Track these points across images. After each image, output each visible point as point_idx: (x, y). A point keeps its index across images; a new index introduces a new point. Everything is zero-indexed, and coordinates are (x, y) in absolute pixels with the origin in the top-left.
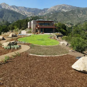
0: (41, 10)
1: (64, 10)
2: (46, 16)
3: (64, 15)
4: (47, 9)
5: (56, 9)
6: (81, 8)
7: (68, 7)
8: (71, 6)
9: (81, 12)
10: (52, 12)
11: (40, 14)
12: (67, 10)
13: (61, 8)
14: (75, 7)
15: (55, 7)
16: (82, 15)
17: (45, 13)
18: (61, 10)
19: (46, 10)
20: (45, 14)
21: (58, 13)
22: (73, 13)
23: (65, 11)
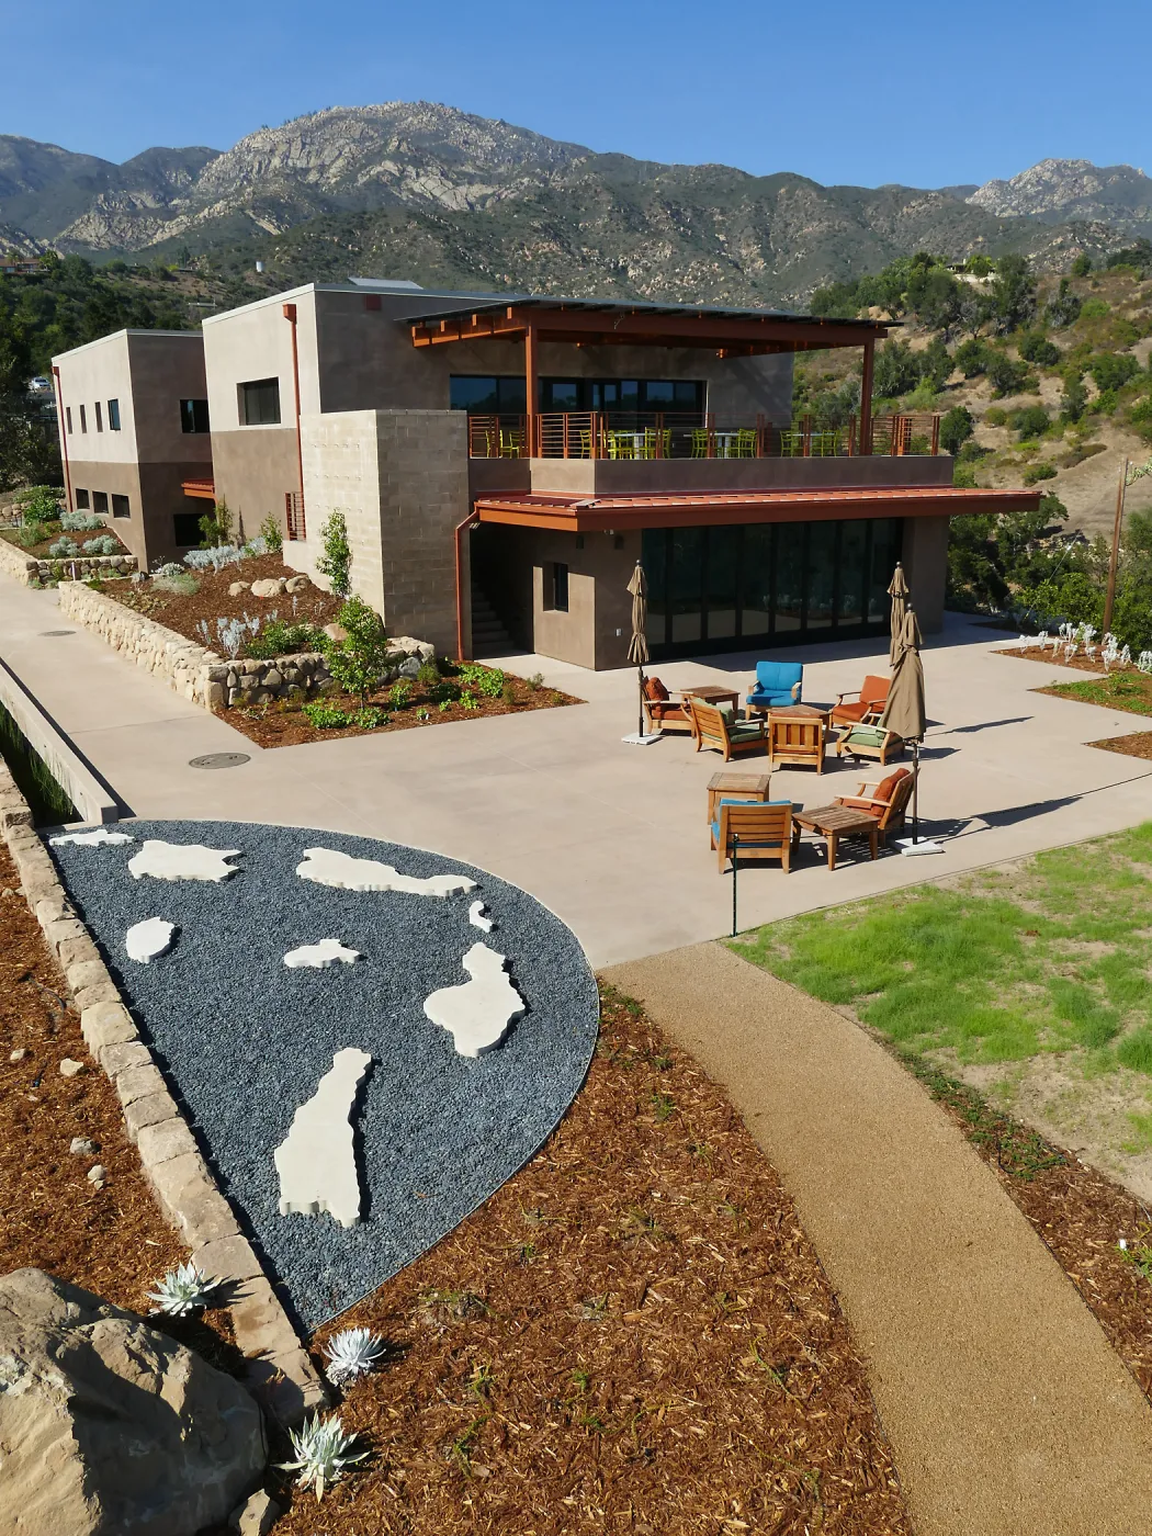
0: (99, 178)
1: (428, 184)
2: (202, 264)
3: (455, 258)
4: (195, 159)
5: (332, 167)
6: (653, 169)
7: (488, 142)
8: (526, 134)
9: (658, 216)
10: (271, 206)
11: (91, 231)
12: (477, 190)
13: (397, 157)
14: (580, 150)
15: (308, 135)
16: (669, 268)
17: (171, 215)
18: (398, 180)
19: (178, 178)
20: (171, 229)
21: (362, 220)
22: (557, 236)
23: (454, 198)
